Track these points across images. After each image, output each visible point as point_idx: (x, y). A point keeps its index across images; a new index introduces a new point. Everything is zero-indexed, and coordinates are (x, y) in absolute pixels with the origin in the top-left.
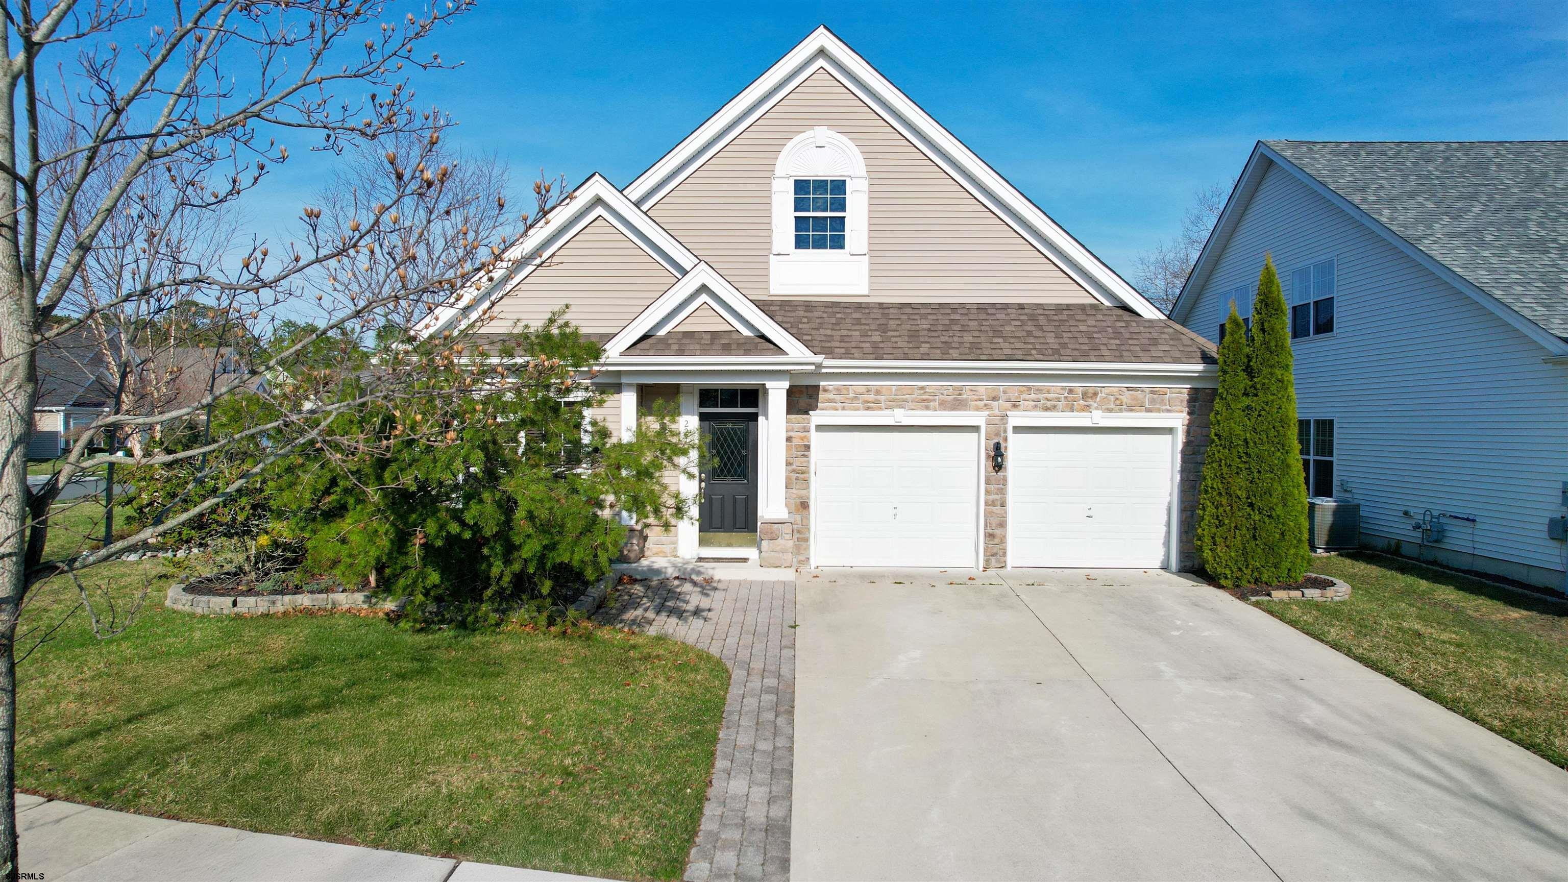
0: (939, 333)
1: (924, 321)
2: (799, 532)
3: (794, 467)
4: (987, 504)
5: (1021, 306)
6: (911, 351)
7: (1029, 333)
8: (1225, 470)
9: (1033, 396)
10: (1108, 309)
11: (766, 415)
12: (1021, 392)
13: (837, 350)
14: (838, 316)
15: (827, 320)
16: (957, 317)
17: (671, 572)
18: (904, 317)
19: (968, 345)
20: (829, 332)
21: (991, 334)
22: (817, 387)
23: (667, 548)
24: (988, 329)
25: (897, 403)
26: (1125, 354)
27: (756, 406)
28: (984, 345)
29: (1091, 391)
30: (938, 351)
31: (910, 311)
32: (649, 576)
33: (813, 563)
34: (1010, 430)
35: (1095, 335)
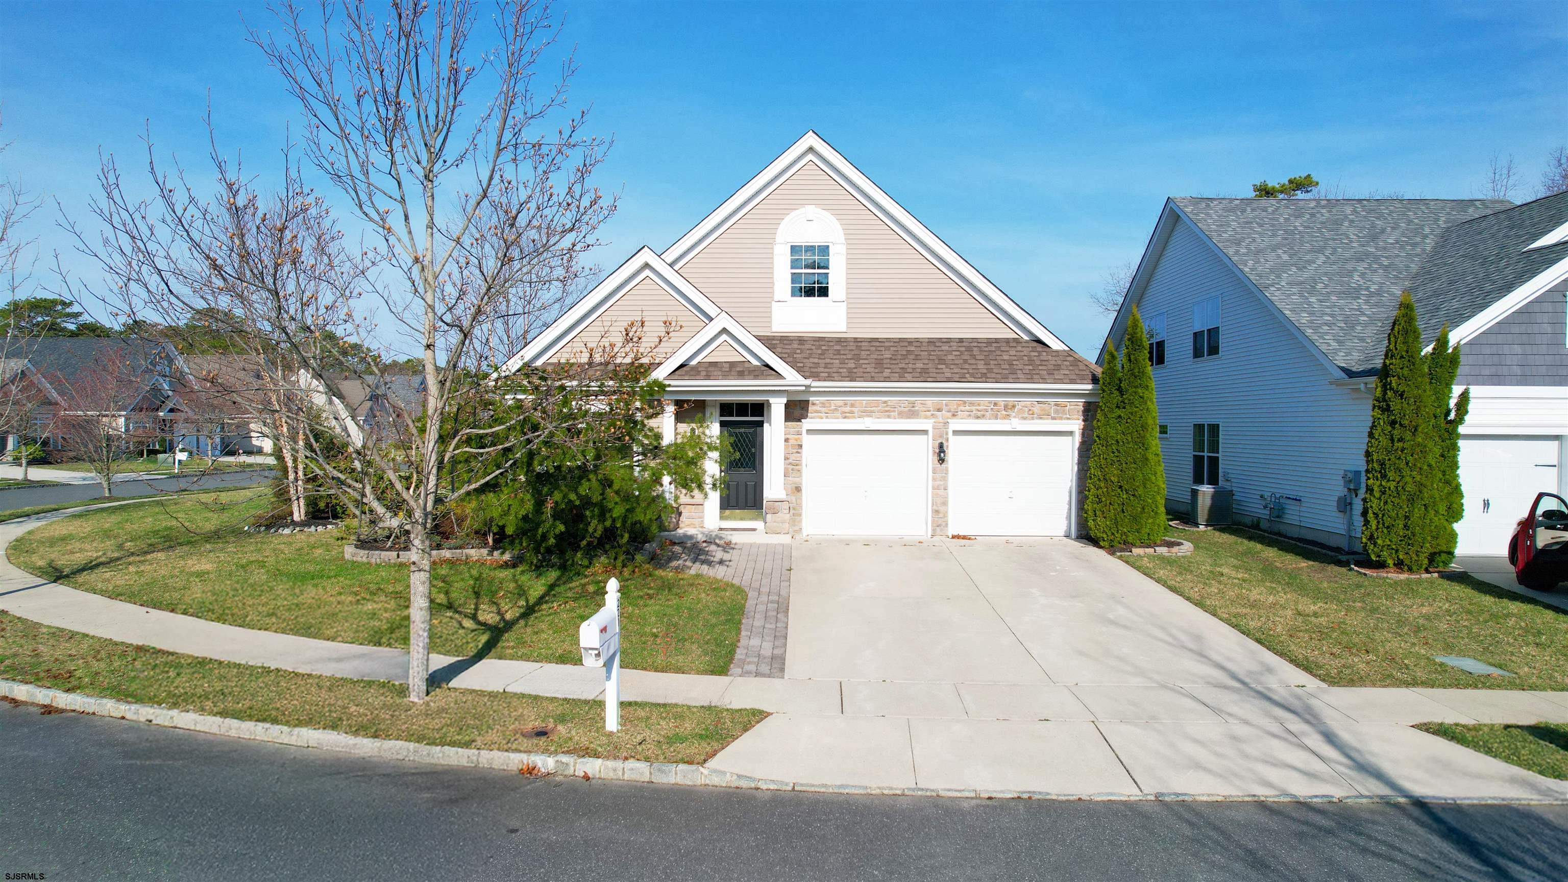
0: (898, 361)
1: (887, 352)
2: (794, 509)
3: (790, 461)
4: (934, 488)
5: (961, 340)
6: (876, 375)
7: (965, 361)
8: (1103, 462)
9: (967, 408)
10: (1027, 342)
11: (770, 423)
12: (958, 405)
13: (822, 374)
14: (824, 348)
15: (815, 351)
16: (912, 348)
17: (701, 538)
18: (873, 349)
19: (919, 370)
20: (816, 361)
21: (937, 361)
22: (808, 401)
23: (696, 522)
24: (934, 357)
25: (867, 413)
26: (1035, 376)
27: (763, 416)
28: (931, 370)
29: (1010, 404)
30: (897, 375)
31: (878, 344)
32: (685, 540)
33: (805, 532)
34: (950, 433)
35: (1014, 363)
